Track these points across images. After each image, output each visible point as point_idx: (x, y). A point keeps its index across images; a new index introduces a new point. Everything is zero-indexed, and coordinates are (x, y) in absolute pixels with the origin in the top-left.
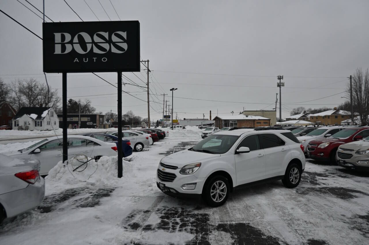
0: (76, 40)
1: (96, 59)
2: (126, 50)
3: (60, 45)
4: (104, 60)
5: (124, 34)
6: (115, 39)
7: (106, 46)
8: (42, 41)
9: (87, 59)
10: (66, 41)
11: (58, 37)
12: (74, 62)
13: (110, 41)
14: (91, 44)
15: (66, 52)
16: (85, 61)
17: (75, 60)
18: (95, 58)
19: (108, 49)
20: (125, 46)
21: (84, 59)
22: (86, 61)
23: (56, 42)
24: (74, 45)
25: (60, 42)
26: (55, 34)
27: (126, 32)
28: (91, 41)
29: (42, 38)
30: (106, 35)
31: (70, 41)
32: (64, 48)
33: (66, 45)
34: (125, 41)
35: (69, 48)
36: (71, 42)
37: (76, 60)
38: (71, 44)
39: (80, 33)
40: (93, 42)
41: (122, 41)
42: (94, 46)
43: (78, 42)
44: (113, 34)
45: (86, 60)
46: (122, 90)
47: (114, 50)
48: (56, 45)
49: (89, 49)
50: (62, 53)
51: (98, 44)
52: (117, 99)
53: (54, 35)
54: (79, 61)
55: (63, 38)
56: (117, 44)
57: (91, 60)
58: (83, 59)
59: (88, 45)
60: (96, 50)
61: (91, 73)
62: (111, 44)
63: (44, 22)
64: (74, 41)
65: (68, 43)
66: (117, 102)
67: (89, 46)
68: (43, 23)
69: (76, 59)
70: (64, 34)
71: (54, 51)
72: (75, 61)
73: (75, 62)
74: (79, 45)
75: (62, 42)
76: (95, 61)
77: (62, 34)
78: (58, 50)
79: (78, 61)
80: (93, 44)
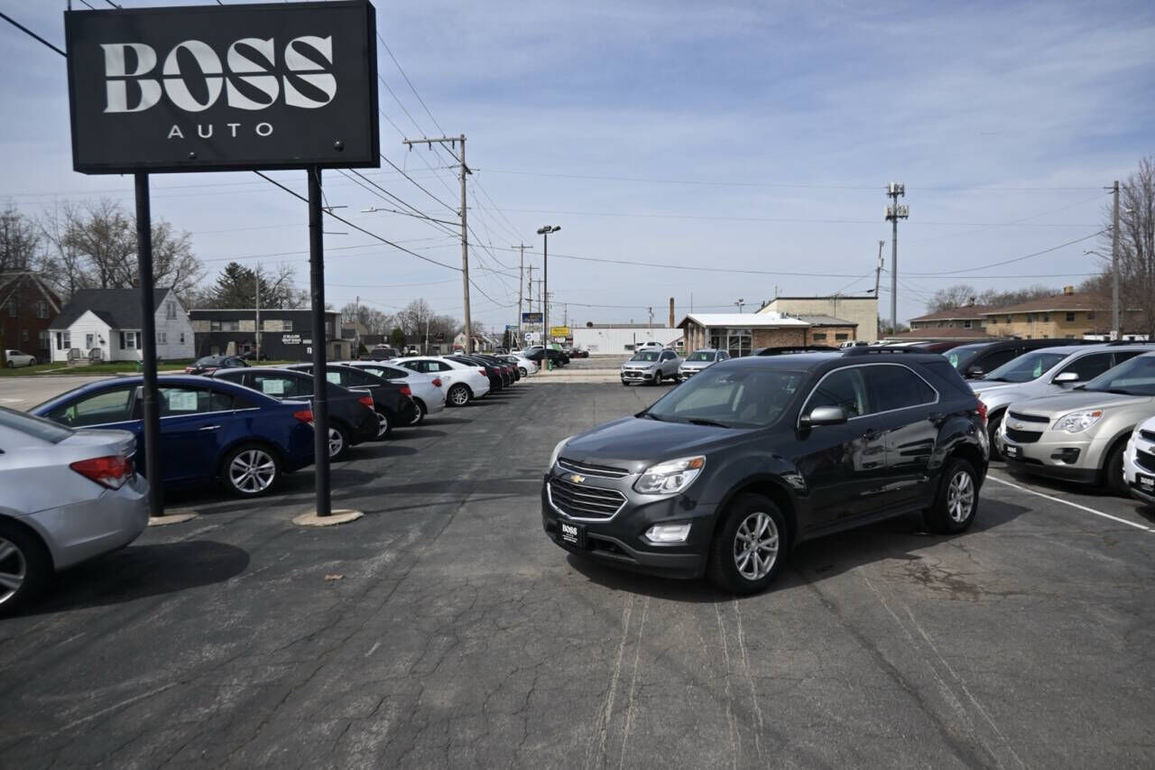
0: (171, 66)
1: (237, 127)
2: (331, 97)
3: (122, 84)
4: (264, 129)
5: (324, 46)
6: (294, 60)
7: (269, 85)
9: (211, 127)
10: (139, 72)
11: (114, 56)
12: (170, 136)
13: (278, 69)
14: (221, 79)
15: (141, 108)
16: (203, 134)
17: (173, 131)
18: (234, 126)
19: (274, 96)
20: (328, 84)
21: (200, 127)
22: (207, 133)
23: (109, 73)
24: (166, 82)
25: (122, 72)
26: (104, 46)
27: (330, 39)
28: (220, 70)
30: (266, 47)
31: (154, 70)
32: (134, 95)
33: (142, 83)
34: (328, 68)
35: (150, 94)
37: (176, 131)
38: (158, 80)
39: (183, 44)
40: (227, 72)
41: (320, 68)
42: (230, 87)
43: (178, 72)
44: (291, 43)
45: (205, 131)
47: (295, 98)
48: (110, 84)
49: (214, 97)
50: (128, 108)
51: (245, 79)
52: (308, 256)
53: (102, 51)
54: (183, 134)
55: (131, 60)
56: (303, 77)
57: (222, 131)
58: (197, 128)
59: (209, 81)
60: (237, 100)
62: (284, 77)
63: (69, 7)
64: (166, 71)
65: (146, 76)
66: (308, 267)
67: (214, 87)
68: (65, 12)
69: (175, 127)
70: (135, 46)
71: (105, 105)
72: (172, 134)
73: (173, 136)
74: (181, 82)
75: (127, 72)
76: (234, 135)
77: (125, 48)
78: (116, 100)
79: (180, 134)
80: (227, 80)
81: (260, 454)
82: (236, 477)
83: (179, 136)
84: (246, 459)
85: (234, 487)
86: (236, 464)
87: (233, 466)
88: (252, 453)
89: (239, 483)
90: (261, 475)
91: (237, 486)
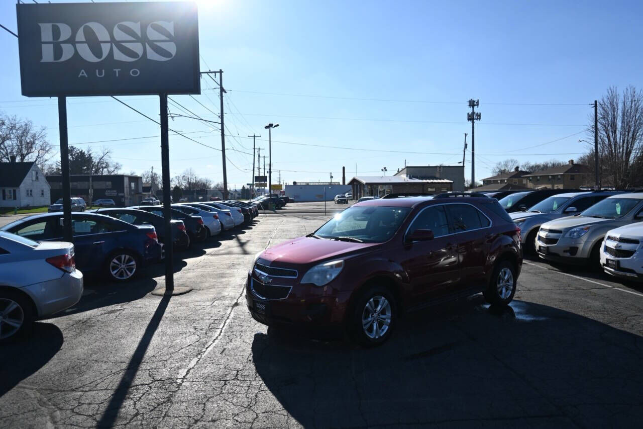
0: (80, 36)
1: (119, 71)
2: (173, 55)
3: (52, 46)
4: (135, 73)
5: (170, 27)
6: (152, 34)
7: (137, 48)
8: (17, 39)
9: (103, 71)
10: (61, 39)
12: (79, 76)
13: (143, 40)
14: (109, 45)
15: (63, 59)
16: (99, 74)
18: (117, 70)
19: (140, 53)
20: (171, 48)
21: (97, 71)
23: (43, 40)
24: (78, 45)
25: (51, 40)
26: (40, 24)
27: (172, 23)
28: (109, 39)
29: (17, 34)
30: (136, 27)
32: (58, 52)
33: (63, 46)
34: (171, 39)
35: (68, 53)
36: (72, 41)
37: (83, 73)
38: (72, 44)
39: (87, 24)
40: (113, 40)
41: (166, 39)
42: (114, 48)
43: (84, 40)
44: (150, 25)
46: (169, 127)
47: (152, 55)
48: (44, 46)
50: (54, 60)
51: (123, 44)
52: (160, 144)
53: (39, 27)
54: (87, 75)
55: (56, 33)
56: (157, 44)
57: (110, 73)
59: (102, 45)
61: (110, 97)
62: (146, 44)
64: (77, 39)
65: (65, 42)
66: (160, 150)
67: (106, 49)
68: (17, 5)
69: (83, 71)
70: (59, 25)
71: (41, 58)
72: (81, 74)
73: (81, 76)
74: (86, 45)
75: (53, 40)
76: (117, 75)
77: (53, 25)
78: (47, 54)
79: (85, 74)
80: (113, 44)
81: (127, 257)
82: (113, 271)
83: (85, 76)
84: (119, 260)
85: (113, 276)
86: (114, 263)
87: (112, 264)
88: (123, 257)
89: (115, 274)
90: (128, 269)
91: (114, 276)
